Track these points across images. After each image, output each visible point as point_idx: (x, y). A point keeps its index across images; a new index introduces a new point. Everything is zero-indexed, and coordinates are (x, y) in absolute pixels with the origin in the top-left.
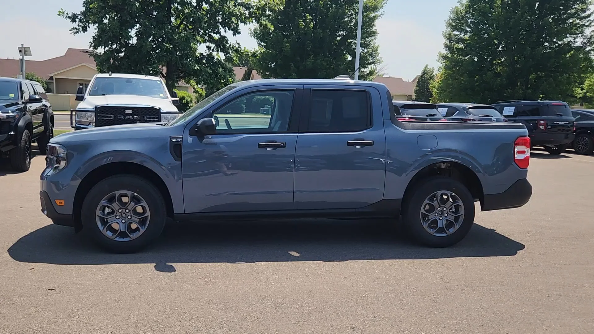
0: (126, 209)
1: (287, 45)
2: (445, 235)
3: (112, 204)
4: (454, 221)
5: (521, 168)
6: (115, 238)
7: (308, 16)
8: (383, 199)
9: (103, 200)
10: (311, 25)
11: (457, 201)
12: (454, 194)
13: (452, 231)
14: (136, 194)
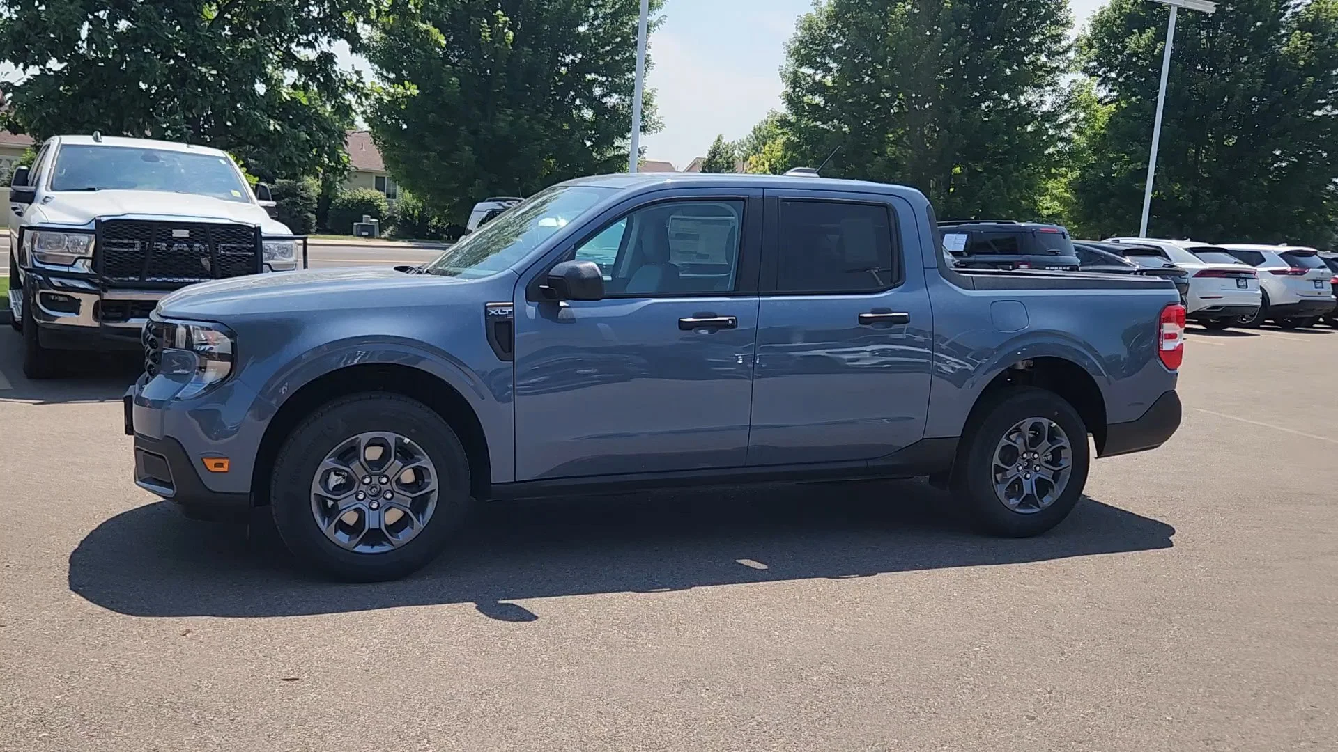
0: (382, 476)
1: (453, 79)
2: (1037, 510)
3: (351, 466)
4: (1052, 481)
5: (1170, 368)
6: (355, 547)
7: (501, 15)
8: (923, 439)
9: (329, 458)
10: (509, 36)
11: (1057, 438)
12: (1054, 424)
13: (1047, 501)
14: (407, 440)
